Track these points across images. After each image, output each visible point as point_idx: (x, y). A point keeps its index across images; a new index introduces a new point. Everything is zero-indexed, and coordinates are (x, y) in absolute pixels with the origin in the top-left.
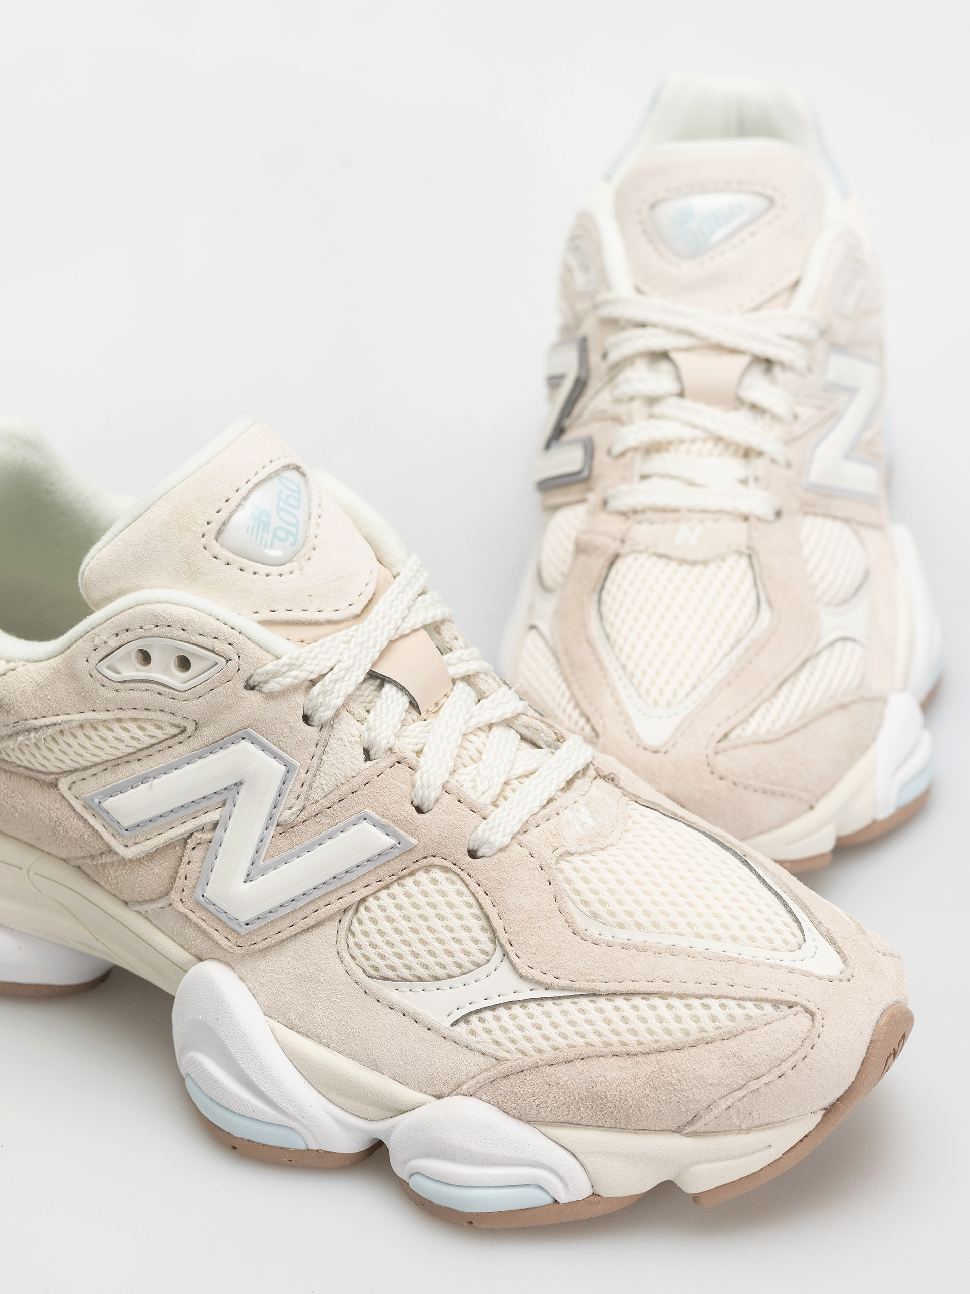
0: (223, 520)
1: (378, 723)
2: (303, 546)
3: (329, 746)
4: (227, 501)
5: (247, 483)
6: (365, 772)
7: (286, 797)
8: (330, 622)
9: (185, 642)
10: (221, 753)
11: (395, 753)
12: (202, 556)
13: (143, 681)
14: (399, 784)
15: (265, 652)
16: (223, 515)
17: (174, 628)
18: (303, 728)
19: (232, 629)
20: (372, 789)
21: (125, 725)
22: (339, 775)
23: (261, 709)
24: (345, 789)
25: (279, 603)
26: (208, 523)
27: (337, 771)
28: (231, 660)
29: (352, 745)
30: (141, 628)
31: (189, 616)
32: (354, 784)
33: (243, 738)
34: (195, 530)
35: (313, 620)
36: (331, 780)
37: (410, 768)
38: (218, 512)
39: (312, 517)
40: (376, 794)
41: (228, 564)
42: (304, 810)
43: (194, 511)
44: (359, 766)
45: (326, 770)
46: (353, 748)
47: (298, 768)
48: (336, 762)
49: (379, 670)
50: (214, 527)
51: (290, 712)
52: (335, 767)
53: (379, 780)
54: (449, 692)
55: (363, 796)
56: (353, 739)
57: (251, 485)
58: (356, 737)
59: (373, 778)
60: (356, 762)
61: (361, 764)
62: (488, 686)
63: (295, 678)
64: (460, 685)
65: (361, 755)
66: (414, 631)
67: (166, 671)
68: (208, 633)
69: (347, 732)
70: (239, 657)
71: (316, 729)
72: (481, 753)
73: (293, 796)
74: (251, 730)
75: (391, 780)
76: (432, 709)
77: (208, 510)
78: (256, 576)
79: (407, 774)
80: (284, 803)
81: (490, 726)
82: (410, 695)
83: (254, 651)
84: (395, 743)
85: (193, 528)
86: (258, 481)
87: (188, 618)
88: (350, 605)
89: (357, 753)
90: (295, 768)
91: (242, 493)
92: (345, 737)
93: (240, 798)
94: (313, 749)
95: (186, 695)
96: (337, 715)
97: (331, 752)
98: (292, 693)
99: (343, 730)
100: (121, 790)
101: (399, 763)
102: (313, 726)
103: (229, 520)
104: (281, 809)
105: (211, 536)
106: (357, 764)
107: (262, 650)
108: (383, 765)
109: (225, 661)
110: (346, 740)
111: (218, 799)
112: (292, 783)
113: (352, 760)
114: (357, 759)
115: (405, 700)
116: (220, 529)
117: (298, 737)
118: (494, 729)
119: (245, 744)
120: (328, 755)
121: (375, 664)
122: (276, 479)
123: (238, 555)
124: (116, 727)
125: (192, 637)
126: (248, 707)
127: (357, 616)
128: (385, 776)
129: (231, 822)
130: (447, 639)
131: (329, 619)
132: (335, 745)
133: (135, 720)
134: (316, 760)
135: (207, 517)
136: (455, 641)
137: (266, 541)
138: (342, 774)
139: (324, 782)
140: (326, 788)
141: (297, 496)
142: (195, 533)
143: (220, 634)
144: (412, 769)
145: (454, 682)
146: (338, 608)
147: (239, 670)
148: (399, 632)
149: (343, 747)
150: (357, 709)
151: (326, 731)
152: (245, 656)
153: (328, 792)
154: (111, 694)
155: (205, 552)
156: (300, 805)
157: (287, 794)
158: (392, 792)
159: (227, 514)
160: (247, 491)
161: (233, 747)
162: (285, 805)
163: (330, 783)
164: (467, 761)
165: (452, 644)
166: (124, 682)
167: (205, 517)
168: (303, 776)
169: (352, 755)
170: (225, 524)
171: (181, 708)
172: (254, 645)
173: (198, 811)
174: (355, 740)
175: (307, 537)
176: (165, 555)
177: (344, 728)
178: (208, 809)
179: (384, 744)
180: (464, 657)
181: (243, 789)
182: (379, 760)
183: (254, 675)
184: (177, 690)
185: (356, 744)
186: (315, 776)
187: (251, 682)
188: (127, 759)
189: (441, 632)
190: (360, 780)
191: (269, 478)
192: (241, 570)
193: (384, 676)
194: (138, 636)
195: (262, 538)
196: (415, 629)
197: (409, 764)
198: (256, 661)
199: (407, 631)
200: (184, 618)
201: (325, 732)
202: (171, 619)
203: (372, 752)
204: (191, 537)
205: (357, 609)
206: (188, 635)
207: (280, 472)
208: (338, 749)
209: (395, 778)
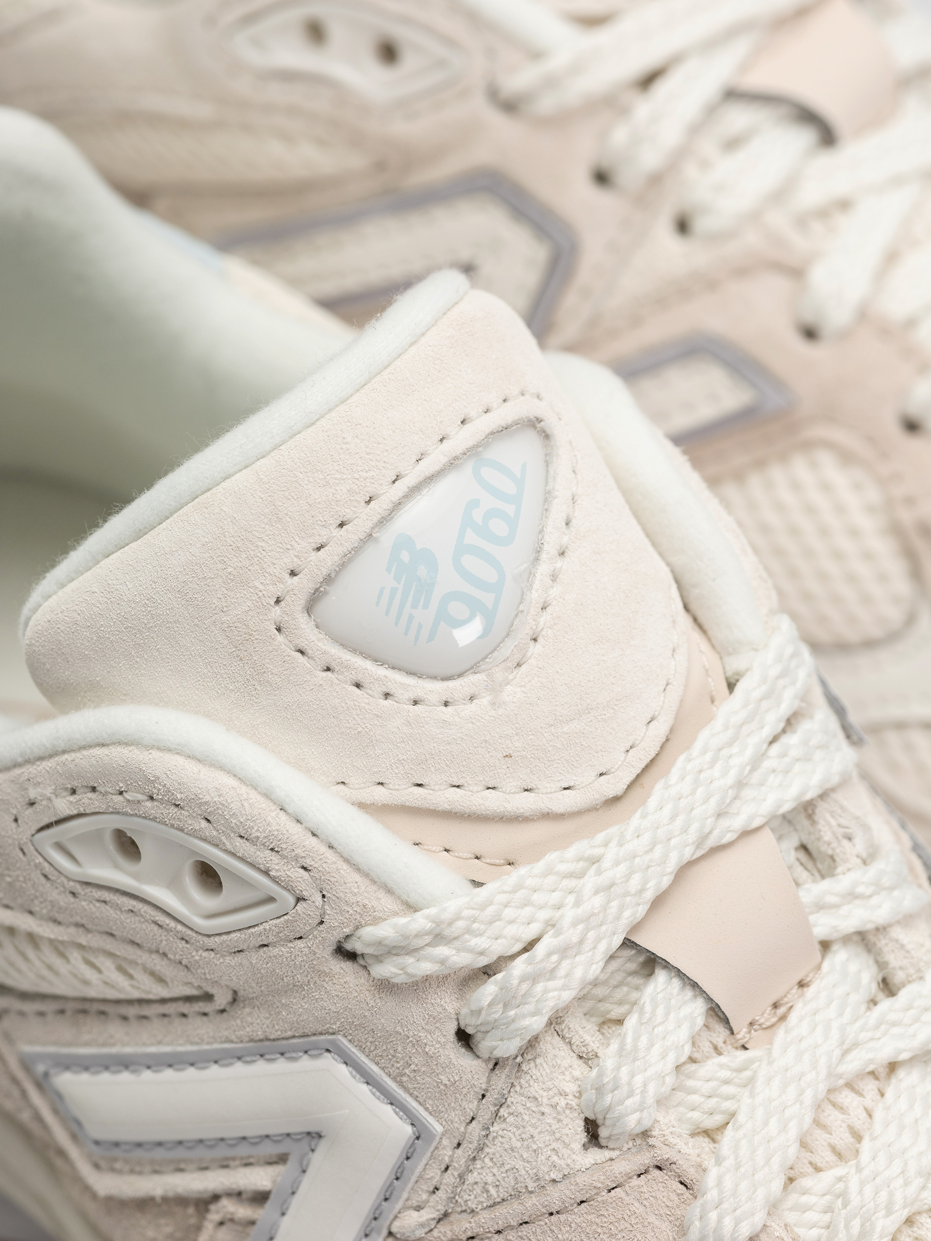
0: (325, 572)
1: (624, 1071)
2: (508, 635)
3: (508, 1106)
4: (341, 525)
5: (394, 482)
6: (581, 1179)
7: (410, 1185)
8: (548, 816)
9: (210, 842)
10: (281, 1065)
11: (653, 1146)
12: (270, 648)
13: (125, 893)
14: (652, 1218)
15: (381, 894)
16: (328, 558)
17: (186, 813)
18: (454, 1061)
19: (314, 835)
20: (592, 1217)
21: (93, 959)
22: (524, 1172)
23: (364, 1005)
24: (532, 1203)
25: (433, 769)
26: (293, 573)
27: (519, 1164)
28: (304, 900)
29: (559, 1113)
30: (121, 793)
31: (220, 796)
32: (555, 1197)
33: (328, 1051)
34: (261, 587)
35: (506, 813)
36: (506, 1179)
37: (682, 1183)
38: (319, 549)
39: (544, 556)
40: (599, 1230)
41: (328, 669)
42: (445, 1222)
43: (263, 544)
44: (569, 1161)
45: (498, 1155)
46: (559, 1121)
47: (437, 1139)
48: (519, 1144)
49: (646, 940)
50: (303, 585)
51: (426, 1024)
52: (516, 1154)
53: (610, 1200)
54: (811, 975)
55: (570, 1226)
56: (563, 1103)
57: (402, 487)
58: (570, 1097)
59: (597, 1194)
60: (565, 1151)
61: (574, 1157)
62: (905, 957)
63: (442, 962)
64: (840, 956)
65: (578, 1137)
66: (746, 833)
67: (174, 884)
68: (258, 838)
69: (549, 1084)
70: (324, 896)
71: (483, 1065)
72: (859, 1138)
73: (425, 1187)
74: (345, 1041)
75: (636, 1204)
76: (762, 1021)
77: (296, 545)
78: (389, 702)
79: (674, 1197)
80: (405, 1195)
81: (893, 1067)
82: (709, 999)
83: (356, 890)
84: (656, 1121)
85: (257, 584)
86: (421, 479)
87: (216, 799)
88: (601, 775)
89: (568, 1132)
90: (431, 1136)
91: (379, 507)
92: (545, 1094)
93: (317, 1160)
94: (471, 1106)
95: (211, 942)
96: (532, 1043)
97: (511, 1119)
98: (434, 986)
99: (540, 1079)
100: (86, 1065)
101: (659, 1168)
102: (478, 1057)
103: (338, 573)
104: (399, 1205)
105: (296, 603)
106: (566, 1156)
107: (375, 888)
108: (622, 1169)
109: (292, 900)
110: (545, 1101)
111: (270, 1149)
112: (424, 1161)
113: (554, 1145)
114: (567, 1146)
115: (699, 1007)
116: (317, 590)
117: (442, 1077)
118: (901, 1073)
119: (330, 1064)
120: (503, 1126)
121: (636, 927)
122: (468, 468)
123: (354, 651)
124: (75, 956)
125: (223, 838)
126: (337, 996)
127: (616, 799)
128: (623, 1195)
129: (295, 1201)
130: (827, 836)
131: (546, 810)
132: (521, 1109)
133: (111, 955)
134: (478, 1131)
135: (289, 561)
136: (845, 843)
137: (420, 626)
138: (530, 1172)
139: (490, 1179)
140: (493, 1191)
141: (510, 509)
142: (261, 594)
143: (284, 846)
144: (686, 1186)
145: (825, 945)
146: (572, 784)
147: (322, 922)
148: (710, 843)
149: (538, 1116)
150: (581, 1032)
151: (504, 1077)
152: (334, 898)
153: (499, 1200)
154: (65, 900)
155: (280, 638)
156: (438, 1210)
157: (414, 1179)
158: (634, 1233)
159: (336, 558)
160: (391, 505)
161: (305, 1063)
162: (407, 1200)
163: (503, 1183)
164: (825, 1156)
165: (838, 851)
166: (88, 884)
167: (286, 560)
168: (446, 1153)
169: (557, 1135)
170: (329, 580)
171: (201, 963)
172: (357, 877)
173: (233, 1159)
174: (567, 1104)
175: (522, 611)
176: (192, 632)
177: (544, 1073)
178: (251, 1160)
179: (632, 1122)
180: (860, 889)
181: (322, 1147)
182: (617, 1153)
183: (354, 938)
184: (192, 929)
185: (568, 1112)
186: (474, 1159)
187: (348, 946)
188: (102, 1007)
189: (816, 818)
190: (567, 1192)
191: (453, 464)
192: (358, 686)
193: (653, 954)
194: (113, 808)
195: (411, 618)
196: (749, 829)
197: (679, 1176)
198: (359, 911)
199: (728, 838)
200: (207, 798)
201: (501, 1080)
202: (181, 793)
203: (603, 1132)
204: (249, 603)
205: (614, 785)
206: (215, 833)
207: (481, 449)
208: (526, 1118)
209: (645, 1202)
